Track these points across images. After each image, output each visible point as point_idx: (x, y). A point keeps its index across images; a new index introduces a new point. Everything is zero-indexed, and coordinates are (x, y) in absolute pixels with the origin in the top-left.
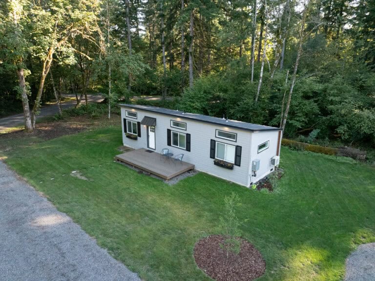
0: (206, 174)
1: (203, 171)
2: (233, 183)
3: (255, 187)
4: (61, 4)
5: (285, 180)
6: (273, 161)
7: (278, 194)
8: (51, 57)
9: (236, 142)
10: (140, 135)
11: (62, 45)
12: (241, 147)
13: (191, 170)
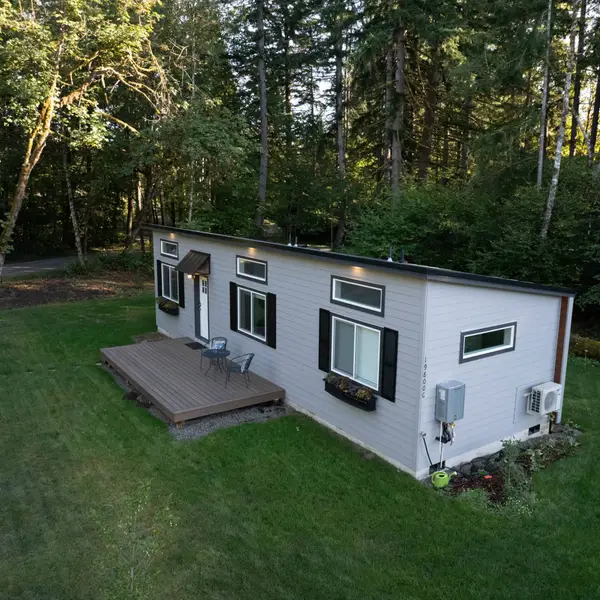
0: (311, 420)
1: (304, 411)
2: (376, 459)
3: (443, 479)
4: (78, 12)
5: (569, 471)
6: (533, 399)
7: (522, 517)
8: (48, 125)
9: (382, 314)
10: (182, 304)
11: (75, 102)
12: (396, 333)
13: (269, 404)
